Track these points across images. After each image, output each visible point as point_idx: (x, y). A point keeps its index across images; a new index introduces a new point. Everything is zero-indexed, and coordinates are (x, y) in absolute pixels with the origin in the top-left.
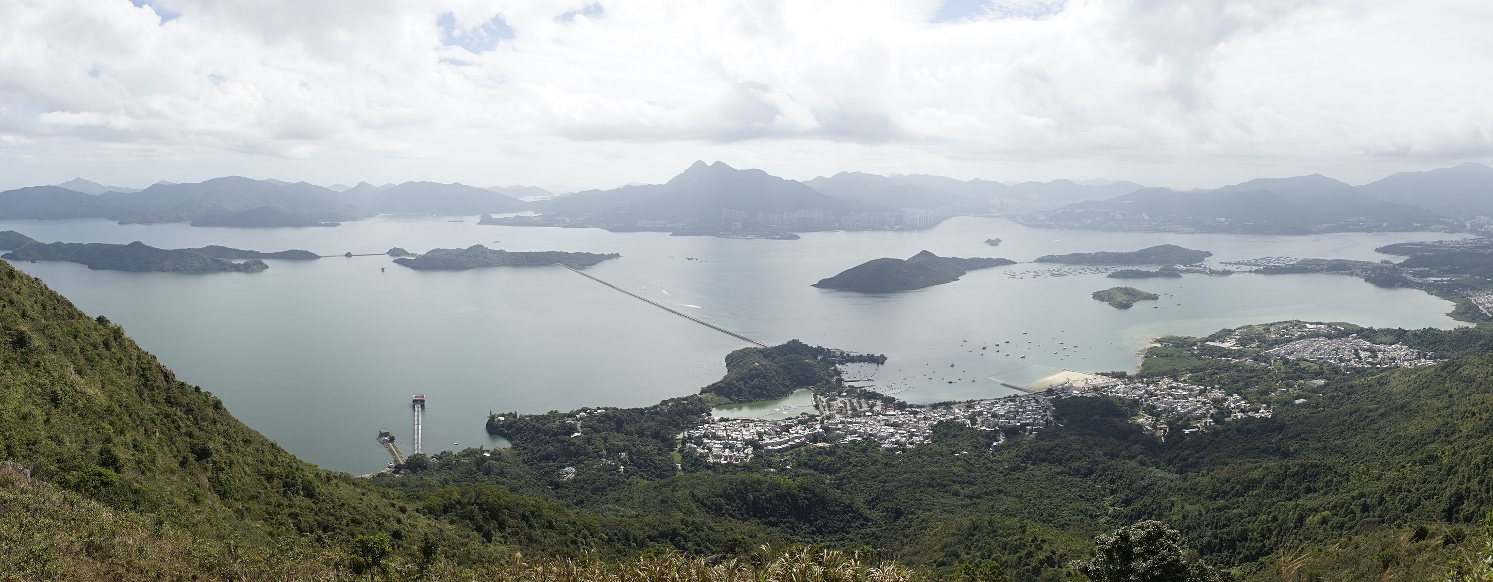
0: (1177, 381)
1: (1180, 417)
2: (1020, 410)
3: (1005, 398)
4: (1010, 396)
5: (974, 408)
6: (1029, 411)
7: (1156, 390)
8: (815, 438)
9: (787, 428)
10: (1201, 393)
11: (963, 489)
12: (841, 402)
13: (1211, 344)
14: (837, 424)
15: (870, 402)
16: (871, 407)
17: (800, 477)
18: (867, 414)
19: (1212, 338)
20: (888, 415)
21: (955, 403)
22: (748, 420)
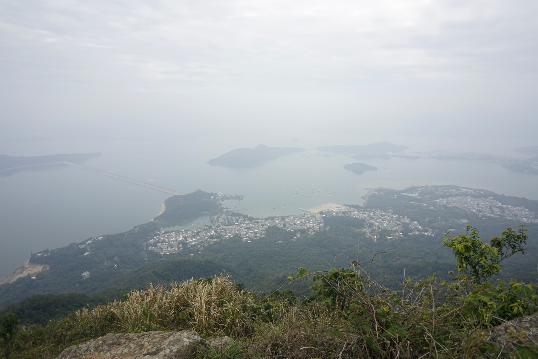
0: (384, 211)
1: (385, 230)
2: (306, 221)
3: (300, 215)
4: (302, 214)
5: (285, 220)
6: (311, 222)
7: (374, 215)
8: (212, 237)
9: (198, 234)
10: (397, 219)
11: (279, 259)
12: (222, 218)
13: (404, 194)
14: (221, 230)
15: (237, 218)
16: (237, 221)
17: (206, 257)
18: (235, 224)
19: (405, 191)
20: (245, 224)
21: (276, 217)
22: (179, 231)
